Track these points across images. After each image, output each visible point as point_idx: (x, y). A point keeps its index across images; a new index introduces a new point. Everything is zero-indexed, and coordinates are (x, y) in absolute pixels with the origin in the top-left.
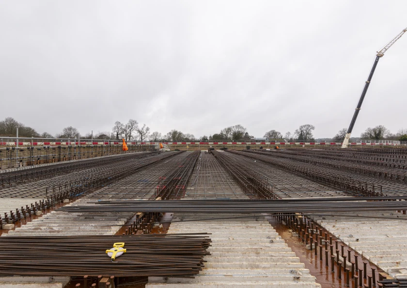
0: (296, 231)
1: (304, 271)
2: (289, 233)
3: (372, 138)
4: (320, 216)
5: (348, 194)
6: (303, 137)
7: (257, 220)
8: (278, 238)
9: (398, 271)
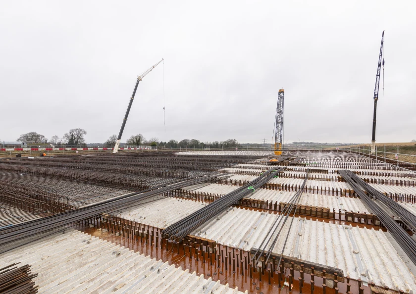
0: (105, 227)
1: (121, 249)
2: (99, 232)
3: (134, 144)
4: (118, 211)
5: (132, 191)
6: (74, 142)
7: (64, 233)
8: (93, 238)
9: (166, 225)
